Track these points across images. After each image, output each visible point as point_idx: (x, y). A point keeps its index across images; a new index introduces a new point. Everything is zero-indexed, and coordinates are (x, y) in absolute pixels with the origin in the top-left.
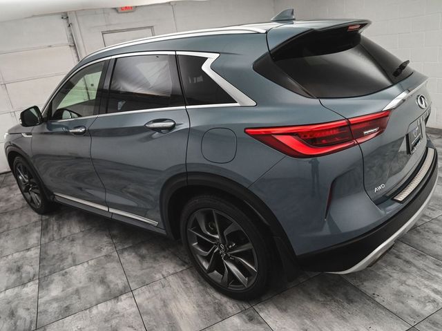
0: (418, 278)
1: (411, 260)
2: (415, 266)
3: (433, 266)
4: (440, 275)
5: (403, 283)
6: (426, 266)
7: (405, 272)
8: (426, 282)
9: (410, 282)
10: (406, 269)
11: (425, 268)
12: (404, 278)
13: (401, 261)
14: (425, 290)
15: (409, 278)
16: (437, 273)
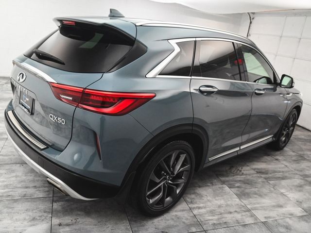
0: (12, 183)
1: (26, 190)
2: (20, 188)
3: (10, 193)
4: (2, 191)
5: (16, 176)
6: (15, 191)
7: (22, 182)
8: (6, 183)
9: (14, 179)
10: (22, 183)
11: (14, 190)
12: (18, 179)
13: (31, 186)
14: (3, 180)
15: (16, 180)
16: (5, 191)
